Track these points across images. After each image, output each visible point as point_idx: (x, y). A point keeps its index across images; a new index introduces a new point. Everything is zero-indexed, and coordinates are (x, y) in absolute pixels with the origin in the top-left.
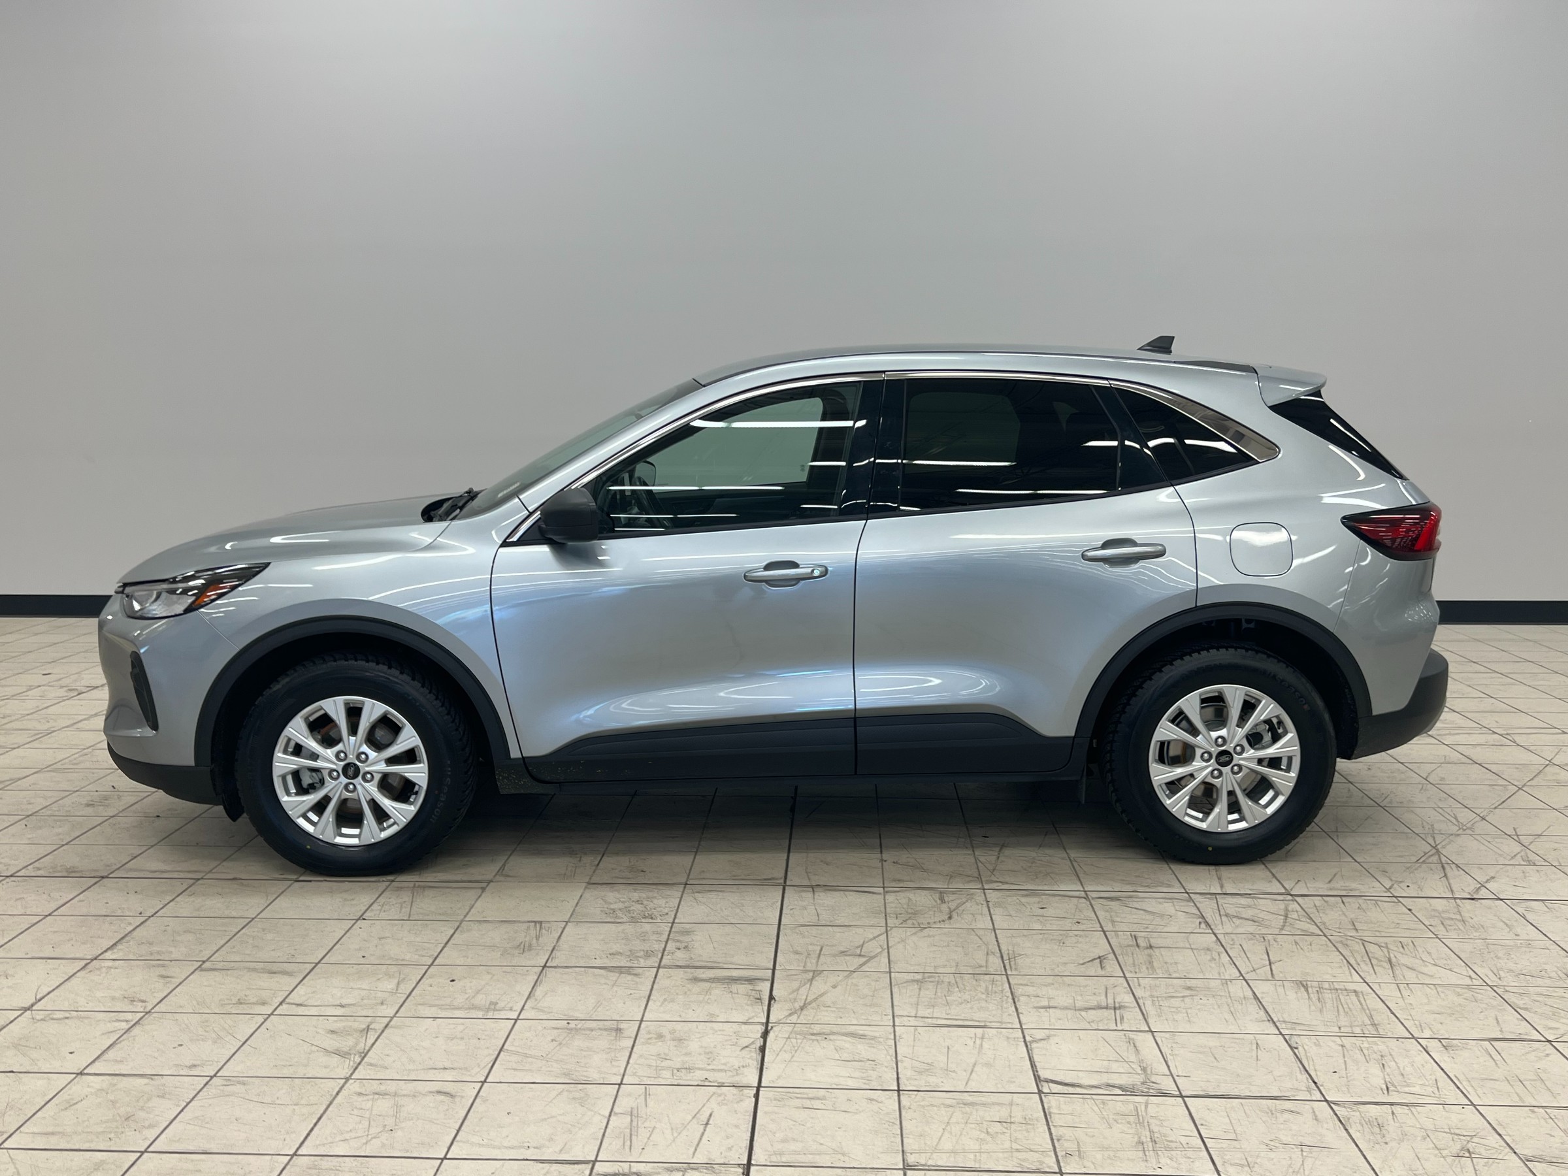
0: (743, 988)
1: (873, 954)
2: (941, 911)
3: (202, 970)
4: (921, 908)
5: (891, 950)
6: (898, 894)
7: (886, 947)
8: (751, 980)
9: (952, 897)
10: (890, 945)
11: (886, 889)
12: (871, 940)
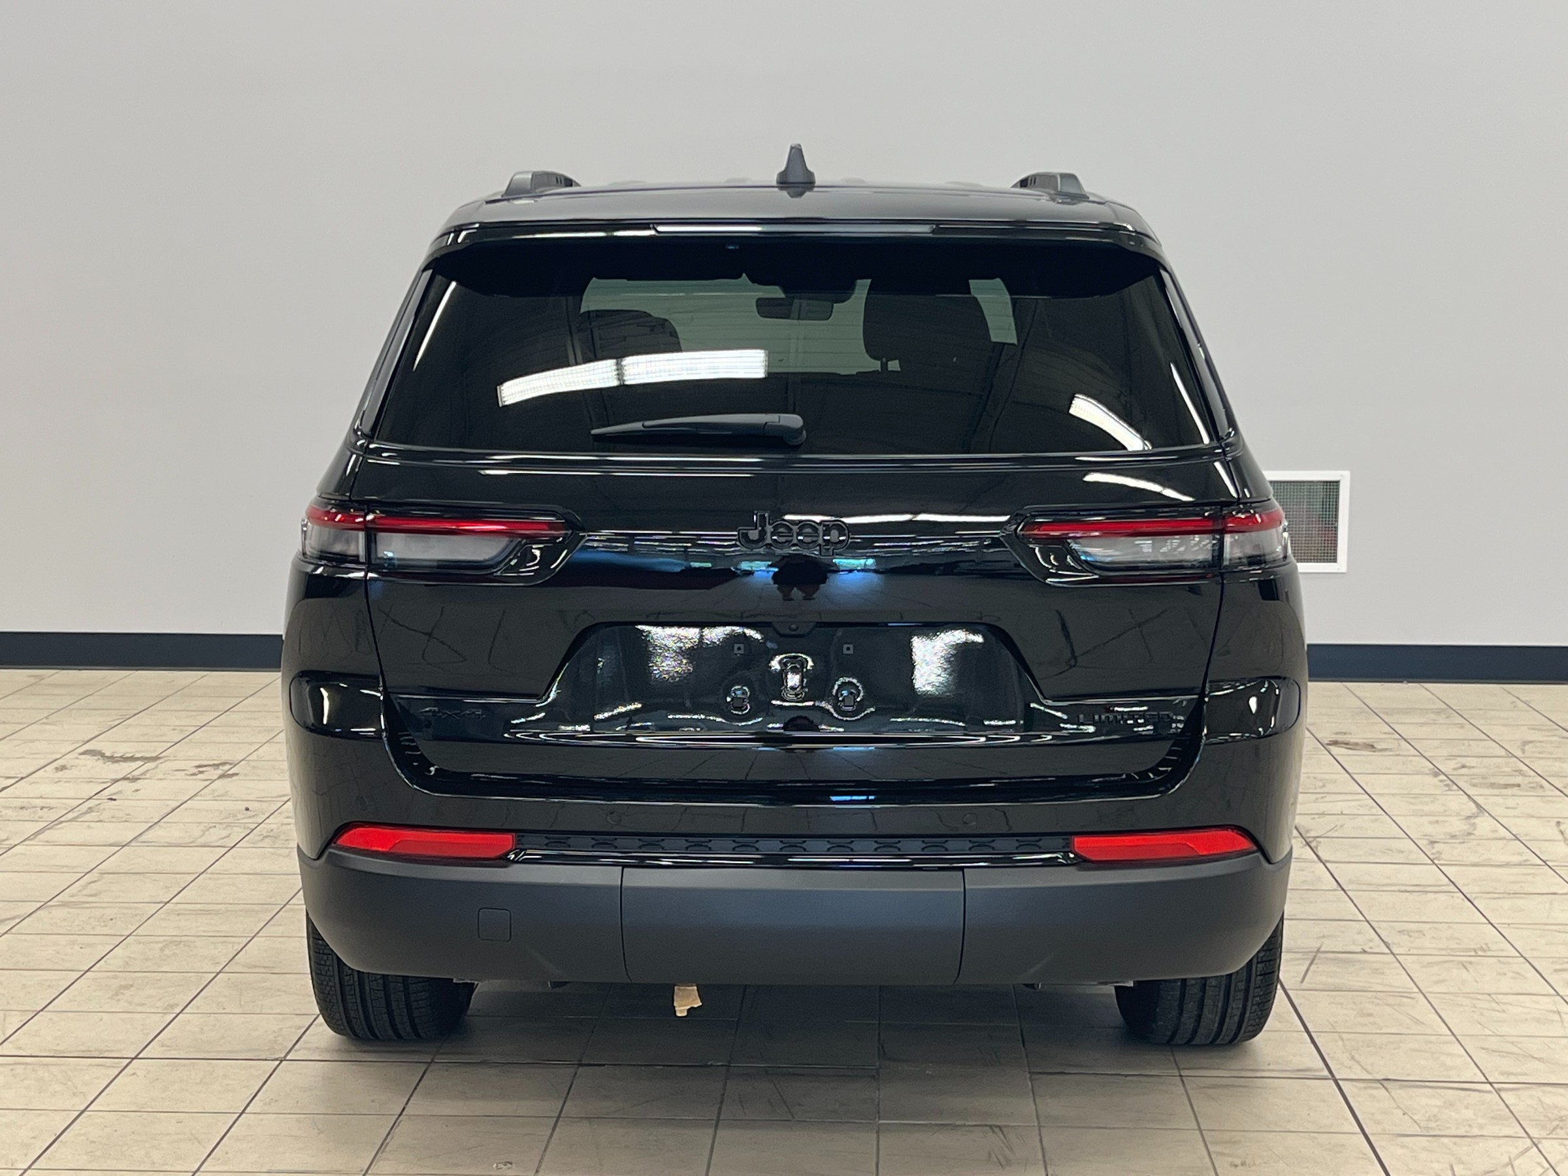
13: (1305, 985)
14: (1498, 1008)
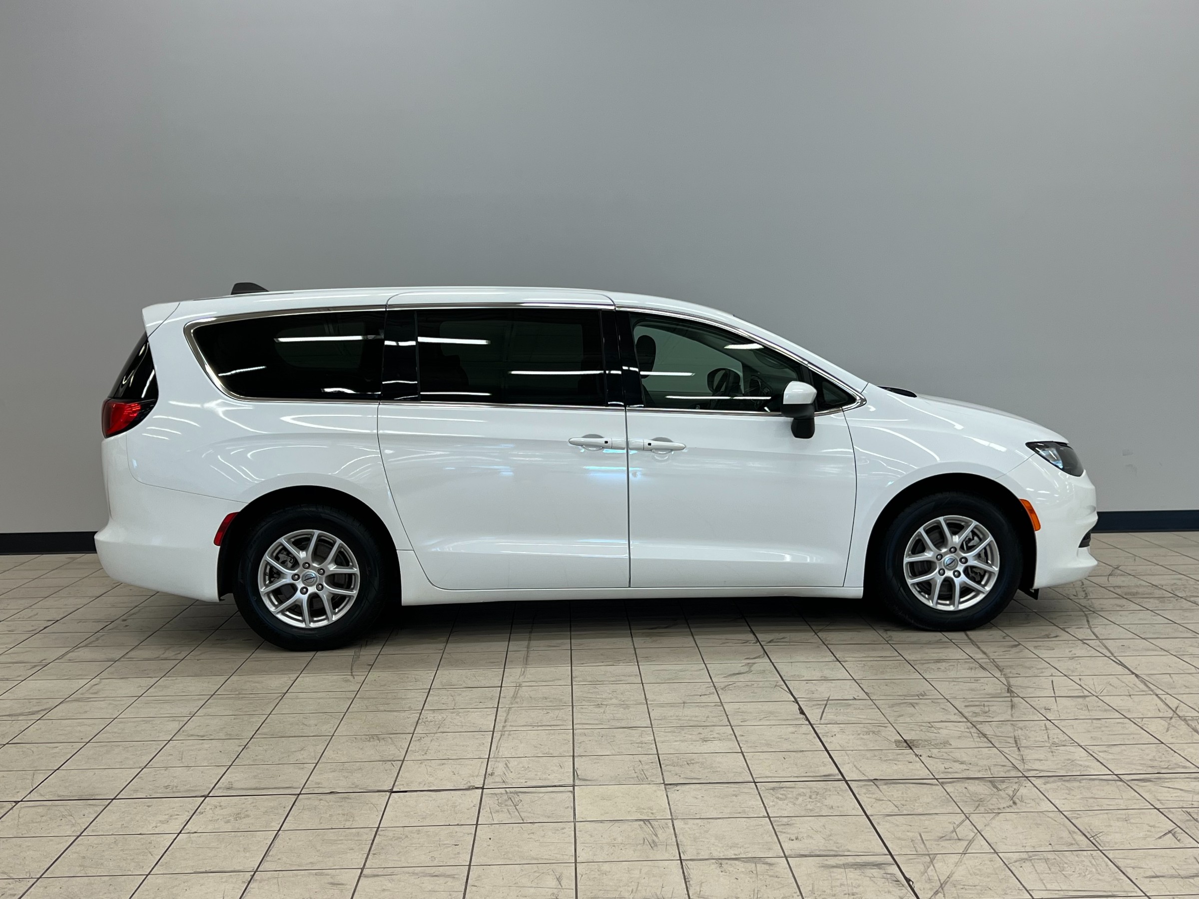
0: (875, 872)
1: (971, 838)
2: (1003, 798)
3: (366, 876)
4: (982, 796)
5: (982, 833)
6: (955, 784)
7: (976, 831)
8: (878, 865)
9: (1004, 786)
10: (979, 829)
11: (940, 780)
12: (958, 826)
13: (822, 722)
14: (935, 731)
